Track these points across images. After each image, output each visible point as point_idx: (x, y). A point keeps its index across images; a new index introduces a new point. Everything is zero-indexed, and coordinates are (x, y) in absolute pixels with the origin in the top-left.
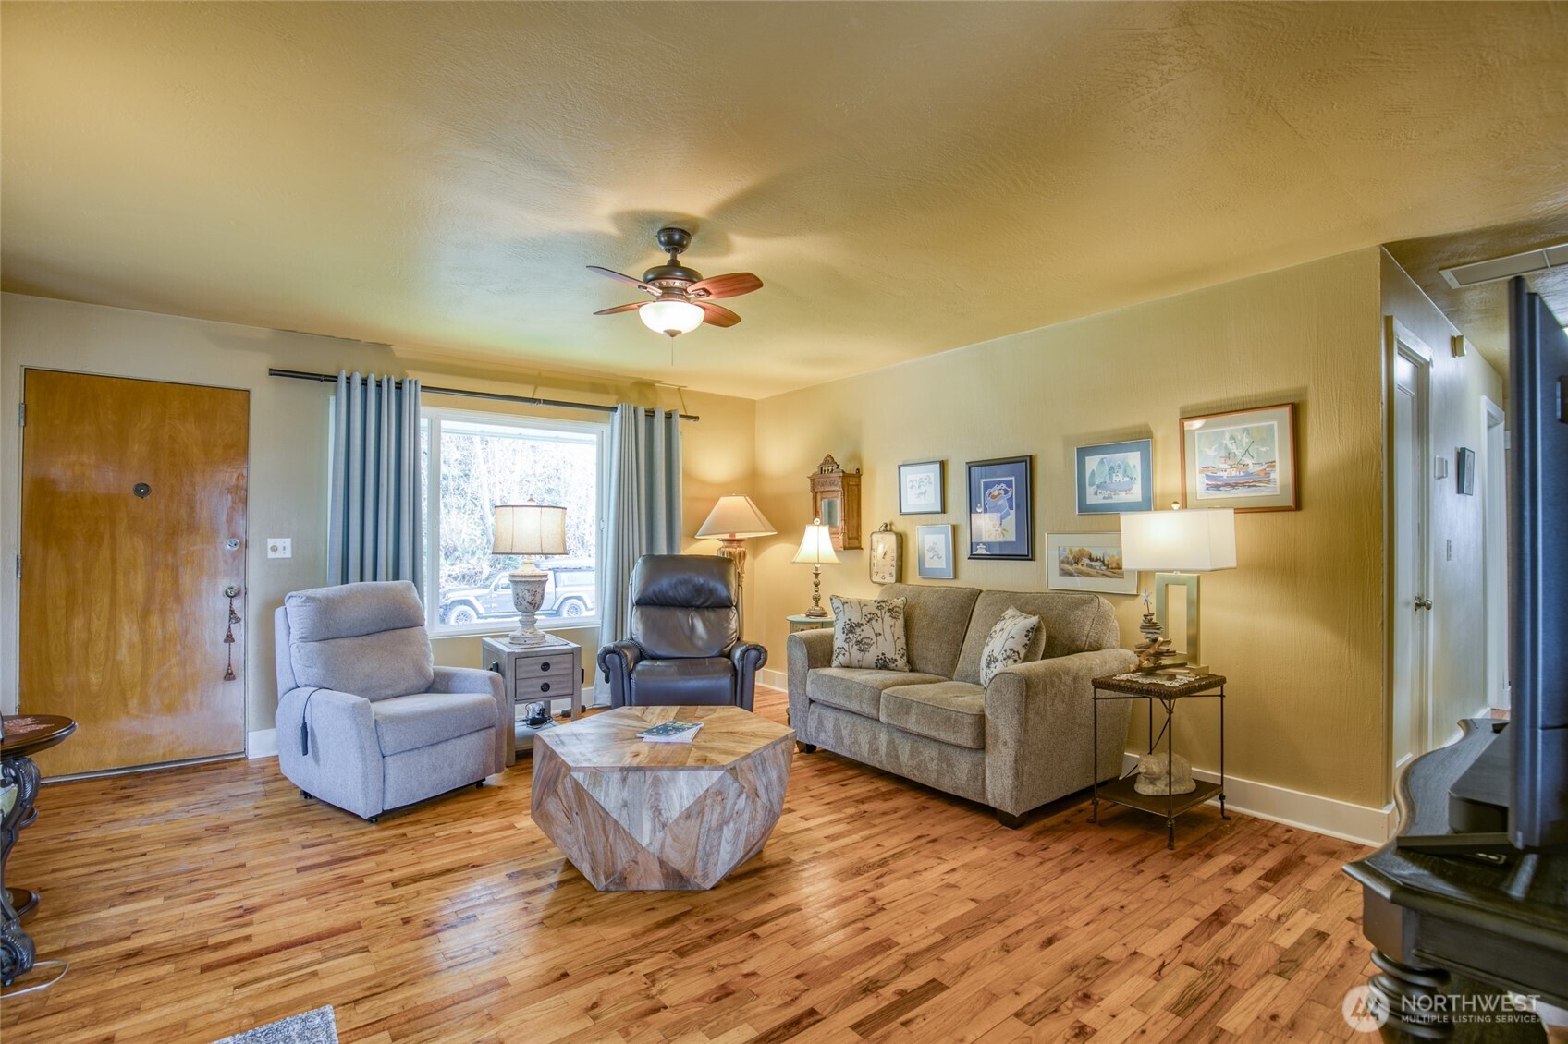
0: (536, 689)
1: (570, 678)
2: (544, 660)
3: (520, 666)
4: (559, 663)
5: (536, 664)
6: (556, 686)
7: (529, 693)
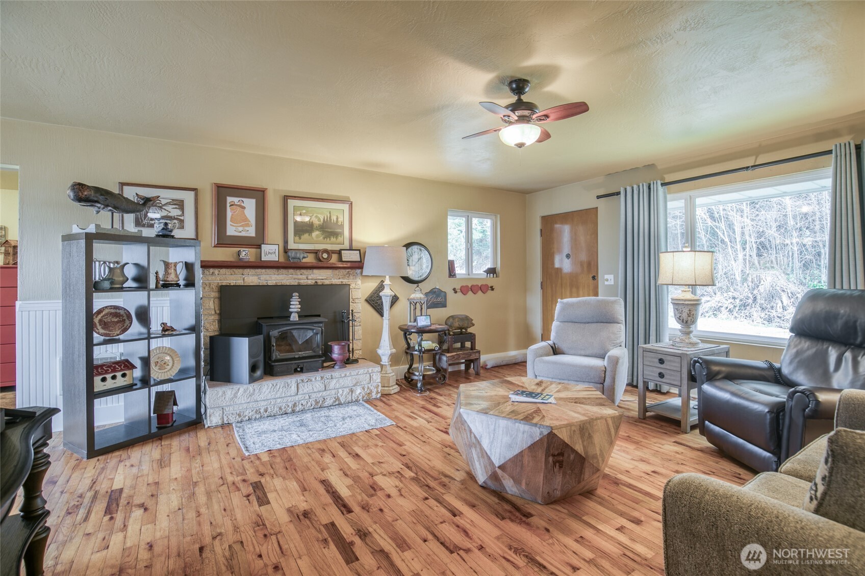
0: (655, 375)
1: (679, 374)
2: (660, 356)
3: (646, 357)
4: (670, 361)
5: (655, 358)
6: (668, 377)
7: (651, 375)
